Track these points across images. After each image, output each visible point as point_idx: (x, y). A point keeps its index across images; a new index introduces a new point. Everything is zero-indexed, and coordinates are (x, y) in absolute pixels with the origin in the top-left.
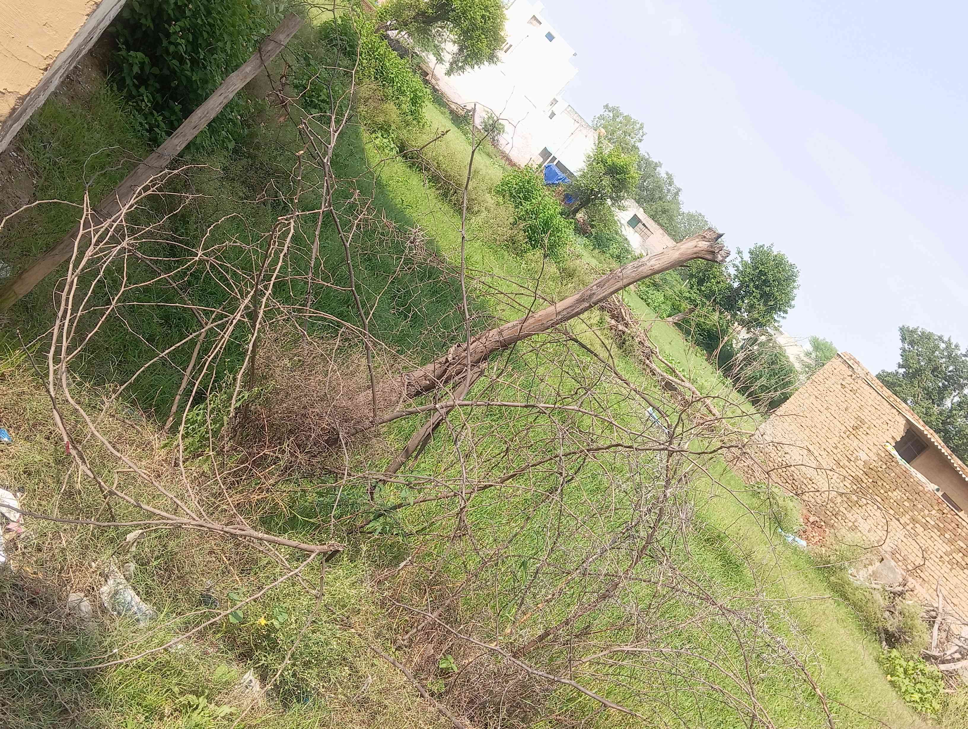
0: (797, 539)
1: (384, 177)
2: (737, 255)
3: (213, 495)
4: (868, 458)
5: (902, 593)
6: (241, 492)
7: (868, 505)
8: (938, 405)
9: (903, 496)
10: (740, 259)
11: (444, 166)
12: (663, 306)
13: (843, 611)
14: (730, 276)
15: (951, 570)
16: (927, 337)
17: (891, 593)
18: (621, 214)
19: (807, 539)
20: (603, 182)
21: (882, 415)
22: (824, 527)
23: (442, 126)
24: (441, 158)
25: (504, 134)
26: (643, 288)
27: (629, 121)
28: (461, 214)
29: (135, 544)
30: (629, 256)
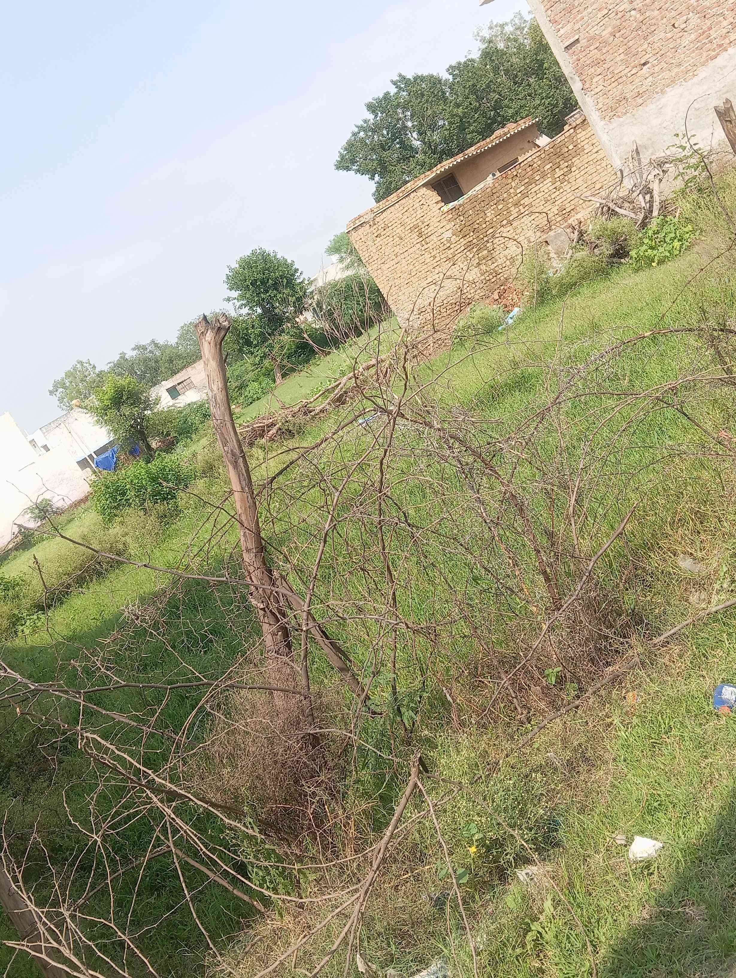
0: (511, 315)
1: (65, 633)
2: (231, 303)
3: (341, 874)
4: (451, 231)
5: (581, 233)
6: (344, 845)
7: (494, 242)
8: (417, 153)
9: (492, 208)
10: (236, 301)
11: (69, 569)
12: (264, 385)
13: (586, 291)
14: (249, 314)
15: (569, 183)
16: (350, 146)
17: (578, 242)
18: (162, 404)
19: (513, 306)
20: (127, 414)
21: (414, 208)
22: (506, 287)
23: (28, 561)
24: (60, 570)
25: (53, 501)
26: (241, 400)
27: (72, 374)
28: (122, 563)
29: (370, 964)
30: (207, 406)
